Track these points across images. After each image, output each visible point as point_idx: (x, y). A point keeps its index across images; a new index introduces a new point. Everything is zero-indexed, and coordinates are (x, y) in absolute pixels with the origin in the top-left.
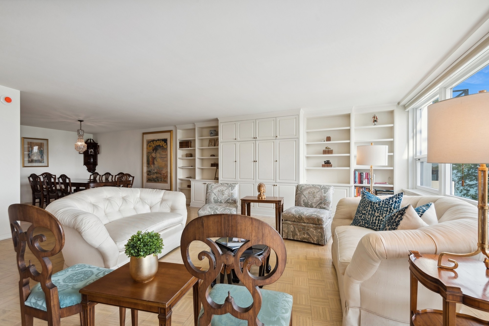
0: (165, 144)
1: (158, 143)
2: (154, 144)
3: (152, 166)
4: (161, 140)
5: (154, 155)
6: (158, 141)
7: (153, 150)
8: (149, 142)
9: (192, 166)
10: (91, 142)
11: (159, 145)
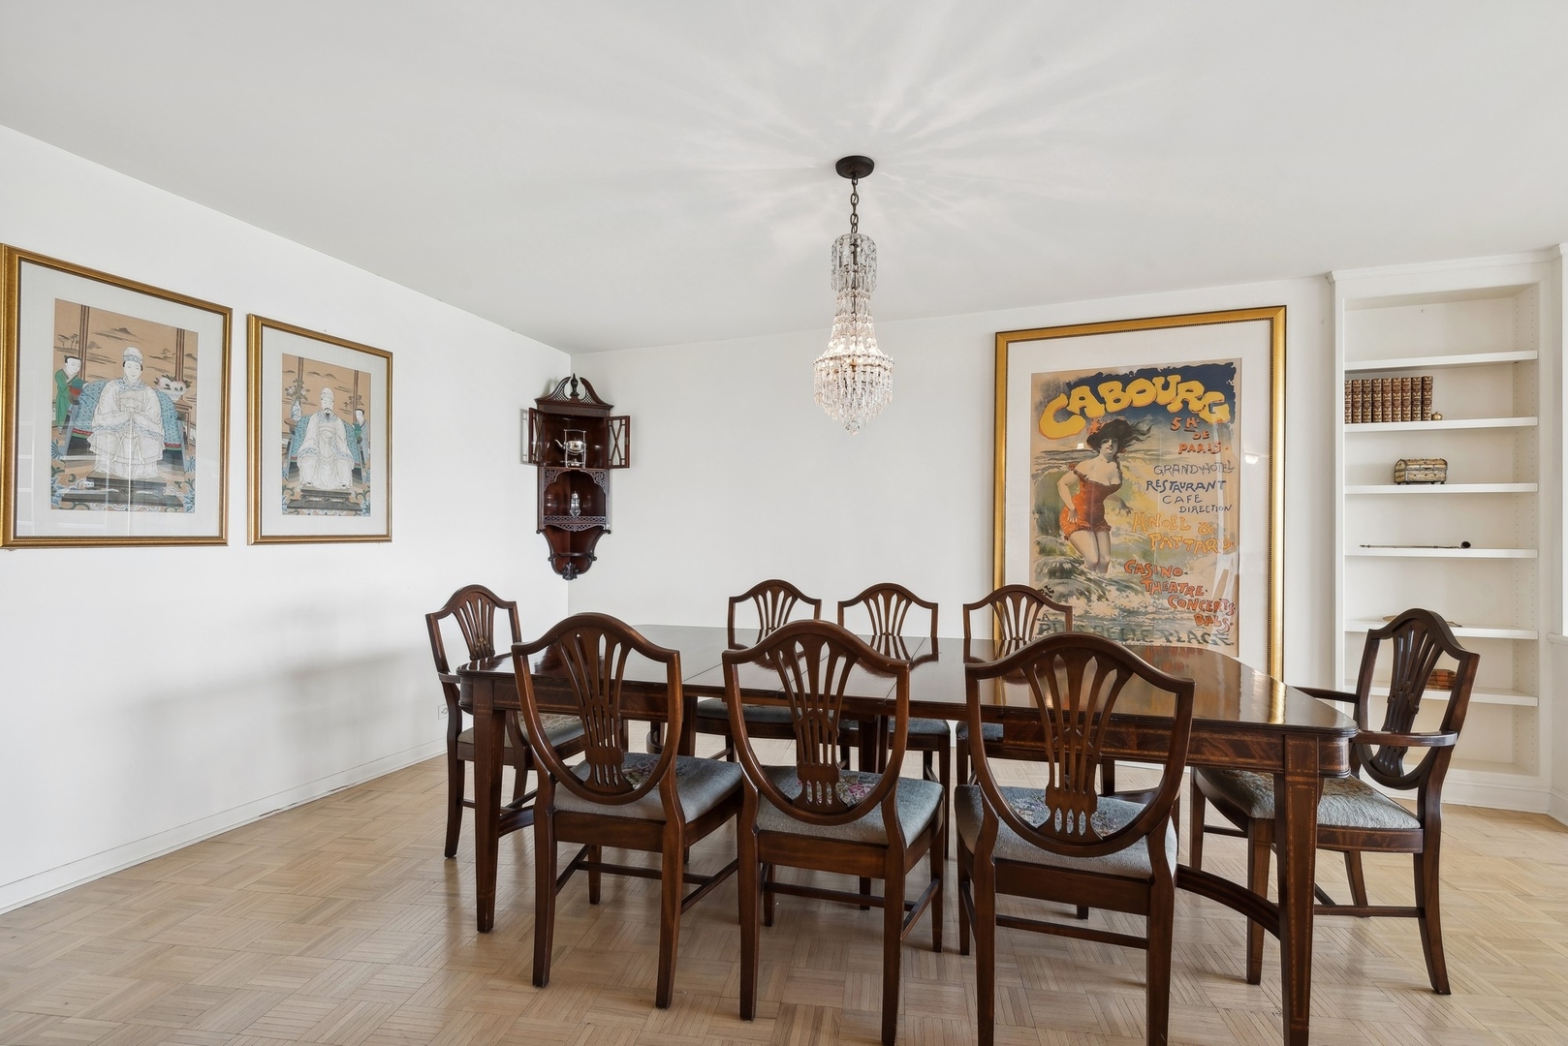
0: (1218, 396)
1: (1141, 395)
2: (1101, 400)
3: (1085, 539)
4: (1167, 372)
5: (1099, 469)
6: (1141, 383)
7: (1095, 441)
8: (1055, 393)
9: (1466, 545)
10: (574, 394)
11: (1156, 409)
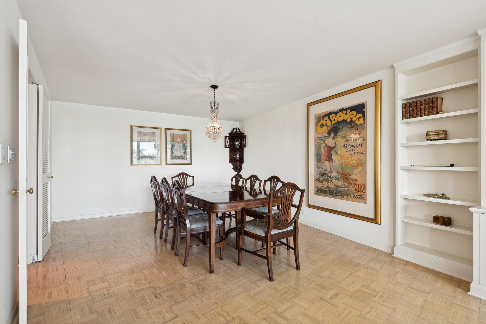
0: (360, 115)
1: (341, 117)
2: (331, 120)
3: (327, 163)
4: (347, 109)
5: (330, 142)
6: (340, 114)
7: (329, 133)
8: (320, 118)
9: (452, 165)
10: (236, 132)
11: (344, 121)
